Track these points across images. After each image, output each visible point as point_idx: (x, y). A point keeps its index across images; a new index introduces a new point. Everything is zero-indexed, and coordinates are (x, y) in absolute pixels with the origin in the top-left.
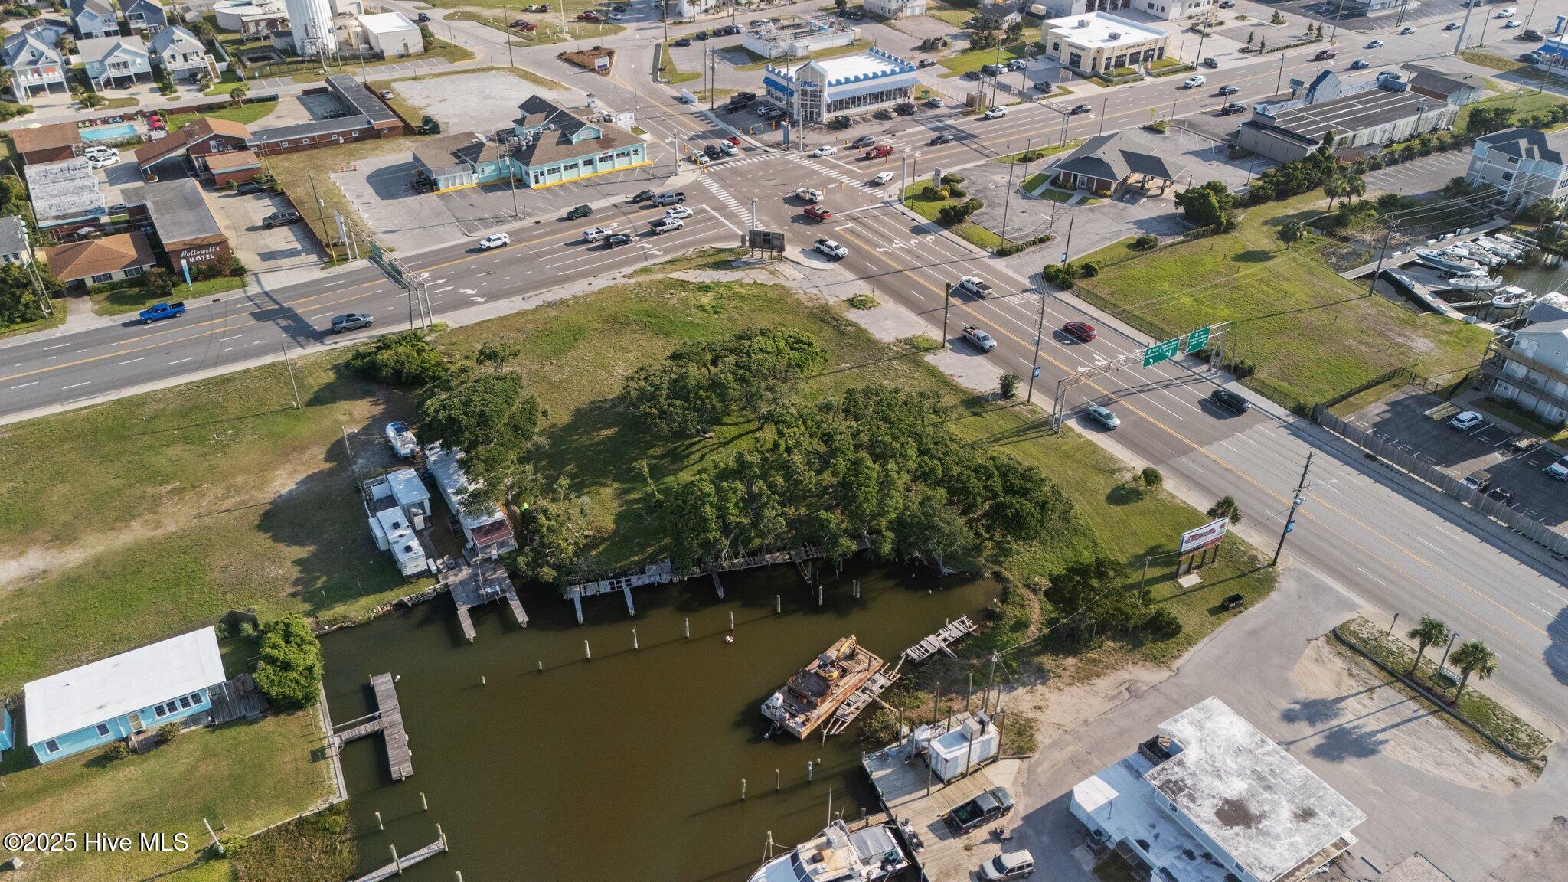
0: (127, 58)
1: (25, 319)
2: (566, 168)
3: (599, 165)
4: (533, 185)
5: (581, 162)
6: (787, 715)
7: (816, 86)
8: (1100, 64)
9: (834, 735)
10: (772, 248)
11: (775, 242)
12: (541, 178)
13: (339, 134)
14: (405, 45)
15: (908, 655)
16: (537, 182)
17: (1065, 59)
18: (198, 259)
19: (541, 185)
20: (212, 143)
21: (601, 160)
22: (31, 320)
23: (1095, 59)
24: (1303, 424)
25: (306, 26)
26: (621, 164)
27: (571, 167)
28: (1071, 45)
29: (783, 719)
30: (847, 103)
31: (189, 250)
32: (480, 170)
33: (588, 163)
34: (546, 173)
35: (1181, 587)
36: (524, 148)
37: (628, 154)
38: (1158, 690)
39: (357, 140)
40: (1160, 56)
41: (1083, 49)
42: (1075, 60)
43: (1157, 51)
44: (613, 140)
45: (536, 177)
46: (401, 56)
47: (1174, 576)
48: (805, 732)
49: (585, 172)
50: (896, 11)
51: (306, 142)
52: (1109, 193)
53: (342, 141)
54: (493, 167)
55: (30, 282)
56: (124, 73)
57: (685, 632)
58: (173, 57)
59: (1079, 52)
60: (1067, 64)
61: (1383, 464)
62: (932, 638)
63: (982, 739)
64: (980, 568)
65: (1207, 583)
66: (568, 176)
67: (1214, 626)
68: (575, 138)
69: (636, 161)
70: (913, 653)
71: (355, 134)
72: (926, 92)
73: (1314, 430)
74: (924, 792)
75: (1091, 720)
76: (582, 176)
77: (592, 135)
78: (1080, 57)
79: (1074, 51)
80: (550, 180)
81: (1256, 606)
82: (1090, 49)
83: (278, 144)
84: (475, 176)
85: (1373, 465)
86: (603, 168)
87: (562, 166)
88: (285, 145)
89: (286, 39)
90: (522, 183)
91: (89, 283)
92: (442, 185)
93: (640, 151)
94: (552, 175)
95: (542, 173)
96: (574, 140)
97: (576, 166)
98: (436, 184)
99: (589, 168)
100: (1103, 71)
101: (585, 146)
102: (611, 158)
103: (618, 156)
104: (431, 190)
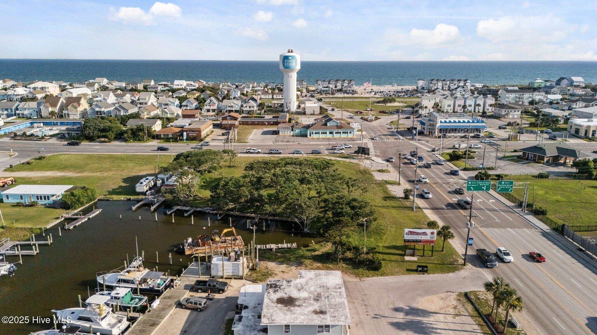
0: (233, 105)
1: (139, 140)
2: (322, 133)
3: (335, 135)
4: (308, 136)
5: (328, 132)
6: (187, 245)
7: (434, 121)
10: (365, 154)
11: (366, 152)
12: (312, 135)
13: (267, 122)
14: (314, 111)
15: (256, 247)
16: (310, 136)
17: (573, 131)
18: (192, 135)
19: (312, 137)
20: (228, 118)
21: (336, 133)
22: (140, 141)
23: (586, 131)
24: (554, 233)
26: (343, 136)
27: (324, 133)
28: (576, 125)
29: (184, 246)
30: (449, 131)
31: (190, 131)
32: (295, 131)
33: (331, 133)
34: (314, 133)
35: (404, 259)
36: (311, 126)
37: (347, 133)
39: (272, 125)
41: (580, 126)
42: (577, 131)
44: (343, 127)
45: (310, 134)
46: (311, 114)
47: (404, 255)
49: (329, 136)
50: (504, 115)
51: (256, 123)
52: (543, 162)
54: (299, 130)
55: (144, 130)
56: (231, 109)
58: (246, 107)
59: (579, 128)
60: (574, 133)
61: (588, 255)
65: (419, 261)
66: (324, 136)
67: (403, 274)
68: (328, 124)
69: (350, 136)
71: (272, 123)
72: (490, 133)
73: (559, 237)
76: (328, 137)
77: (335, 124)
78: (579, 129)
79: (577, 127)
80: (315, 136)
81: (435, 275)
82: (583, 126)
83: (248, 122)
84: (292, 132)
86: (337, 136)
87: (320, 132)
88: (250, 123)
89: (282, 108)
90: (305, 136)
91: (162, 136)
92: (280, 133)
93: (352, 133)
94: (316, 135)
95: (312, 133)
96: (328, 125)
97: (326, 133)
98: (279, 132)
99: (331, 135)
100: (590, 136)
101: (331, 127)
102: (340, 133)
103: (343, 133)
104: (276, 134)
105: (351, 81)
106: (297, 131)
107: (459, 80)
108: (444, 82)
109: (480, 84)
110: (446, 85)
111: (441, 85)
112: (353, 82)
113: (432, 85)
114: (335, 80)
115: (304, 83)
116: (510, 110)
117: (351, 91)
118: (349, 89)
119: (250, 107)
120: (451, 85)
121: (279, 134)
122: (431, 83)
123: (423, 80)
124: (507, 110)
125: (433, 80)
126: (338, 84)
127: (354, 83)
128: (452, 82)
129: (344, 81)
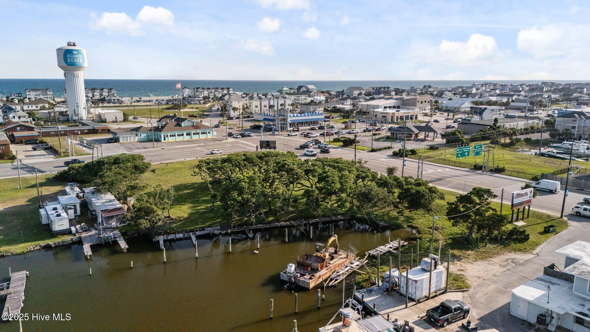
2: (178, 135)
3: (193, 136)
4: (163, 140)
5: (185, 134)
6: (299, 275)
7: (285, 116)
8: (394, 118)
9: (332, 286)
10: (270, 148)
11: (272, 145)
12: (166, 138)
13: (78, 130)
14: (116, 118)
15: (370, 254)
16: (165, 140)
19: (166, 141)
20: (18, 128)
21: (194, 134)
23: (392, 117)
25: (75, 110)
26: (203, 137)
27: (180, 135)
29: (295, 277)
32: (139, 135)
33: (188, 134)
34: (169, 136)
35: (517, 226)
36: (160, 127)
37: (206, 133)
38: (531, 262)
39: (86, 133)
40: (416, 118)
42: (384, 119)
43: (415, 116)
44: (200, 127)
45: (164, 137)
46: (114, 122)
47: (512, 222)
48: (312, 285)
49: (187, 138)
51: (62, 133)
52: (412, 139)
53: (79, 133)
54: (145, 135)
57: (229, 249)
58: (14, 117)
59: (386, 115)
61: (587, 191)
62: (382, 247)
63: (435, 271)
64: (400, 224)
65: (530, 224)
66: (180, 139)
69: (209, 136)
70: (372, 252)
72: (328, 125)
74: (404, 306)
75: (498, 274)
76: (185, 139)
77: (191, 124)
79: (383, 115)
80: (171, 139)
81: (564, 231)
82: (390, 113)
84: (137, 137)
85: (583, 191)
86: (195, 137)
87: (176, 134)
88: (53, 133)
89: (67, 117)
90: (158, 140)
92: (121, 140)
93: (211, 132)
94: (172, 137)
95: (167, 136)
96: (183, 125)
97: (183, 135)
98: (118, 139)
99: (189, 137)
100: (396, 121)
101: (187, 128)
102: (198, 134)
103: (202, 133)
104: (116, 142)
105: (111, 89)
106: (143, 136)
107: (222, 89)
108: (209, 91)
109: (240, 93)
110: (211, 93)
111: (207, 93)
112: (113, 91)
113: (198, 93)
114: (90, 88)
115: (48, 93)
116: (316, 107)
117: (116, 101)
118: (113, 98)
119: (19, 117)
120: (216, 93)
121: (119, 142)
122: (197, 91)
123: (188, 89)
124: (314, 107)
125: (198, 88)
126: (95, 94)
127: (115, 91)
128: (216, 90)
129: (102, 89)
